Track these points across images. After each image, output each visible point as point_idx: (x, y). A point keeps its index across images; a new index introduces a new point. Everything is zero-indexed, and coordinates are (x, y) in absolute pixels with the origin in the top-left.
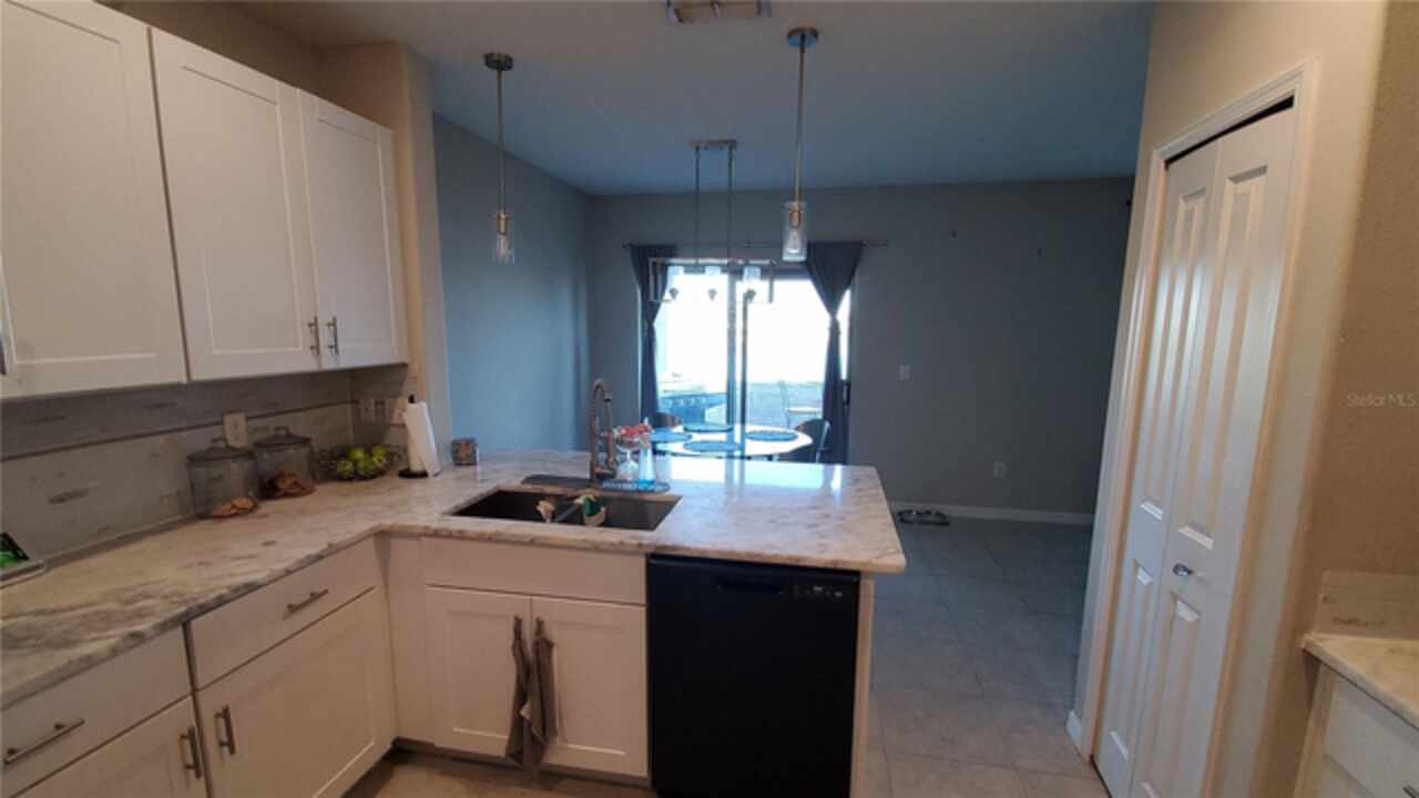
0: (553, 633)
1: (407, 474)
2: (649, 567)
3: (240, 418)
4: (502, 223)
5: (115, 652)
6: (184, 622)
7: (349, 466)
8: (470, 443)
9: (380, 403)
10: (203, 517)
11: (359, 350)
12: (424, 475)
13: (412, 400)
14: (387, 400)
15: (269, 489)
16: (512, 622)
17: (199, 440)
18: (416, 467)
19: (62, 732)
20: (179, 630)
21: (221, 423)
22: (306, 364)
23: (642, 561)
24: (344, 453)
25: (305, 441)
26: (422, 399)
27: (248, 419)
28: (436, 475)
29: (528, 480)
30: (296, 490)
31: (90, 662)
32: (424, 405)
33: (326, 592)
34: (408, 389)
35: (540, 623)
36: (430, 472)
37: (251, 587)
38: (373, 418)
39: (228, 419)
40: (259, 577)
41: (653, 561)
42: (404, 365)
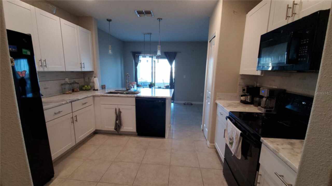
0: (121, 110)
1: (94, 90)
2: (136, 99)
3: (68, 79)
4: (110, 48)
5: (65, 104)
6: (71, 102)
7: (85, 88)
8: (104, 86)
10: (64, 94)
11: (88, 68)
12: (97, 90)
13: (95, 77)
14: (90, 78)
15: (73, 91)
16: (115, 109)
17: (63, 82)
18: (96, 89)
21: (65, 79)
22: (79, 70)
23: (134, 99)
24: (84, 86)
25: (78, 83)
26: (97, 77)
27: (69, 79)
28: (99, 90)
29: (116, 91)
30: (77, 91)
31: (63, 104)
32: (97, 78)
33: (87, 103)
34: (94, 76)
35: (119, 109)
36: (99, 89)
37: (79, 100)
38: (87, 81)
39: (66, 79)
40: (80, 98)
41: (136, 98)
42: (93, 72)
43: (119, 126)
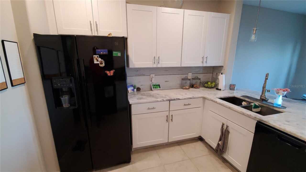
0: (230, 130)
1: (217, 89)
3: (191, 73)
5: (161, 101)
6: (170, 101)
7: (207, 86)
8: (234, 85)
9: (217, 74)
10: (182, 88)
11: (211, 63)
12: (220, 90)
13: (222, 74)
14: (218, 74)
15: (192, 86)
16: (222, 124)
17: (184, 76)
18: (219, 88)
19: (154, 108)
20: (169, 101)
21: (188, 74)
22: (201, 65)
24: (207, 83)
25: (200, 79)
26: (224, 74)
27: (192, 74)
28: (223, 90)
29: (243, 96)
30: (196, 87)
31: (158, 101)
32: (224, 75)
33: (190, 104)
34: (222, 72)
35: (227, 127)
36: (222, 89)
37: (179, 99)
38: (215, 77)
39: (189, 73)
40: (181, 98)
41: (258, 123)
42: (222, 66)
43: (221, 150)
